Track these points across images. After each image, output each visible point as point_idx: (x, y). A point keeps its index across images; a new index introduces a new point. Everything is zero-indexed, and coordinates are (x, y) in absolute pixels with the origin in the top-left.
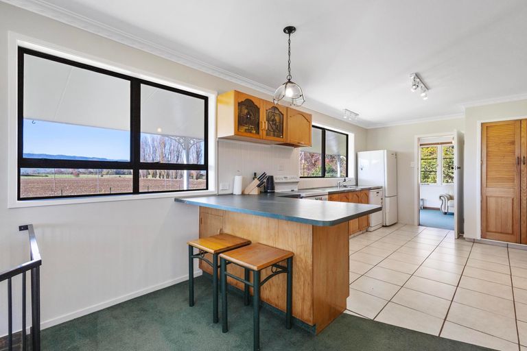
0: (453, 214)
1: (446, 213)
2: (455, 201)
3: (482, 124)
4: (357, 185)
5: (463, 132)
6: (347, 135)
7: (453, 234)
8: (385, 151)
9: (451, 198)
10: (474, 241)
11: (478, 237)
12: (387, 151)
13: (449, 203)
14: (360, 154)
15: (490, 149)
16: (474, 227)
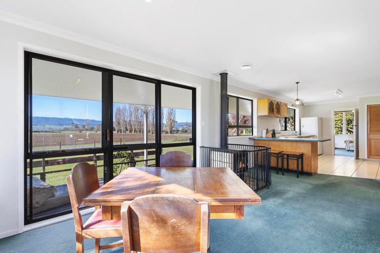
0: (353, 151)
1: (348, 151)
2: (354, 144)
3: (368, 106)
4: (300, 134)
5: (358, 108)
6: (295, 110)
7: (353, 158)
8: (317, 118)
9: (351, 142)
10: (364, 160)
11: (366, 158)
12: (318, 118)
13: (351, 145)
14: (302, 119)
15: (372, 117)
16: (364, 153)
